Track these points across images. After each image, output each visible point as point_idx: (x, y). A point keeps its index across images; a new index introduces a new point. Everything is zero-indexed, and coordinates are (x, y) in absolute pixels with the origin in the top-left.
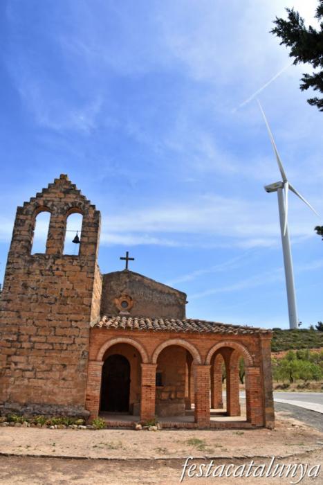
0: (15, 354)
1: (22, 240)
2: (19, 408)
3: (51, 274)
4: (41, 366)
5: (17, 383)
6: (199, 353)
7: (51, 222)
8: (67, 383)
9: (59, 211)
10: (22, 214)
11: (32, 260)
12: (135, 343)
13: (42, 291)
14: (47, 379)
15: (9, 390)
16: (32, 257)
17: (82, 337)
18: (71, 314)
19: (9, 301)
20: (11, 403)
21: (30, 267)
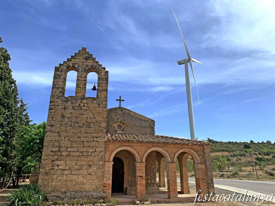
0: (57, 160)
1: (60, 88)
2: (61, 195)
3: (80, 108)
4: (75, 166)
5: (59, 178)
6: (169, 156)
7: (77, 77)
8: (92, 177)
9: (83, 70)
10: (59, 71)
11: (67, 100)
12: (132, 150)
13: (74, 120)
14: (79, 175)
15: (54, 184)
16: (66, 98)
17: (100, 147)
18: (93, 133)
19: (52, 126)
20: (55, 192)
21: (66, 105)
